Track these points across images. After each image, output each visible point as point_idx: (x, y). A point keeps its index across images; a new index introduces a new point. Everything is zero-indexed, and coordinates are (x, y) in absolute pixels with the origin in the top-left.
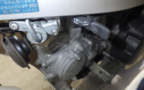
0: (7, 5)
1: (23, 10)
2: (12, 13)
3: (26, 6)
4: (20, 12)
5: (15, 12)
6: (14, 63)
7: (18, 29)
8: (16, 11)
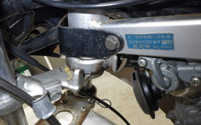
0: (138, 40)
1: (154, 47)
2: (141, 48)
3: (159, 41)
4: (150, 48)
5: (145, 48)
6: (137, 104)
7: (146, 65)
8: (146, 46)
